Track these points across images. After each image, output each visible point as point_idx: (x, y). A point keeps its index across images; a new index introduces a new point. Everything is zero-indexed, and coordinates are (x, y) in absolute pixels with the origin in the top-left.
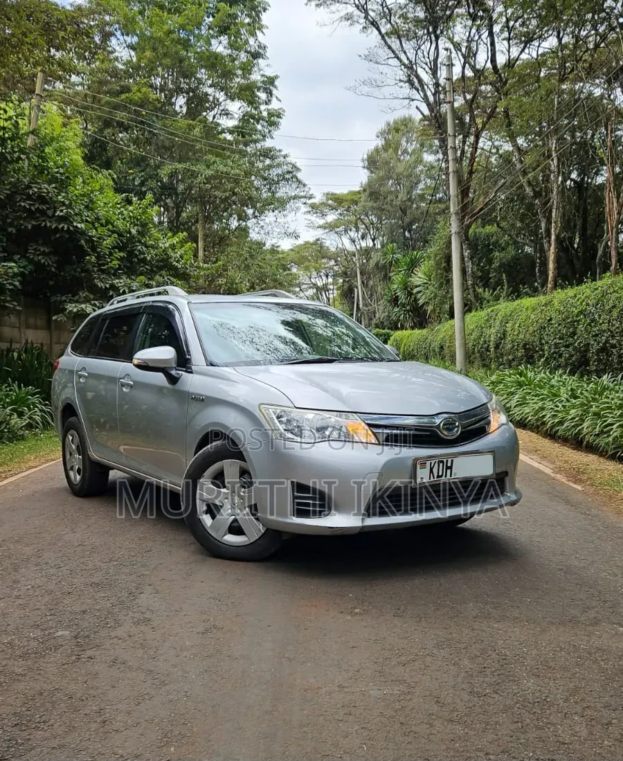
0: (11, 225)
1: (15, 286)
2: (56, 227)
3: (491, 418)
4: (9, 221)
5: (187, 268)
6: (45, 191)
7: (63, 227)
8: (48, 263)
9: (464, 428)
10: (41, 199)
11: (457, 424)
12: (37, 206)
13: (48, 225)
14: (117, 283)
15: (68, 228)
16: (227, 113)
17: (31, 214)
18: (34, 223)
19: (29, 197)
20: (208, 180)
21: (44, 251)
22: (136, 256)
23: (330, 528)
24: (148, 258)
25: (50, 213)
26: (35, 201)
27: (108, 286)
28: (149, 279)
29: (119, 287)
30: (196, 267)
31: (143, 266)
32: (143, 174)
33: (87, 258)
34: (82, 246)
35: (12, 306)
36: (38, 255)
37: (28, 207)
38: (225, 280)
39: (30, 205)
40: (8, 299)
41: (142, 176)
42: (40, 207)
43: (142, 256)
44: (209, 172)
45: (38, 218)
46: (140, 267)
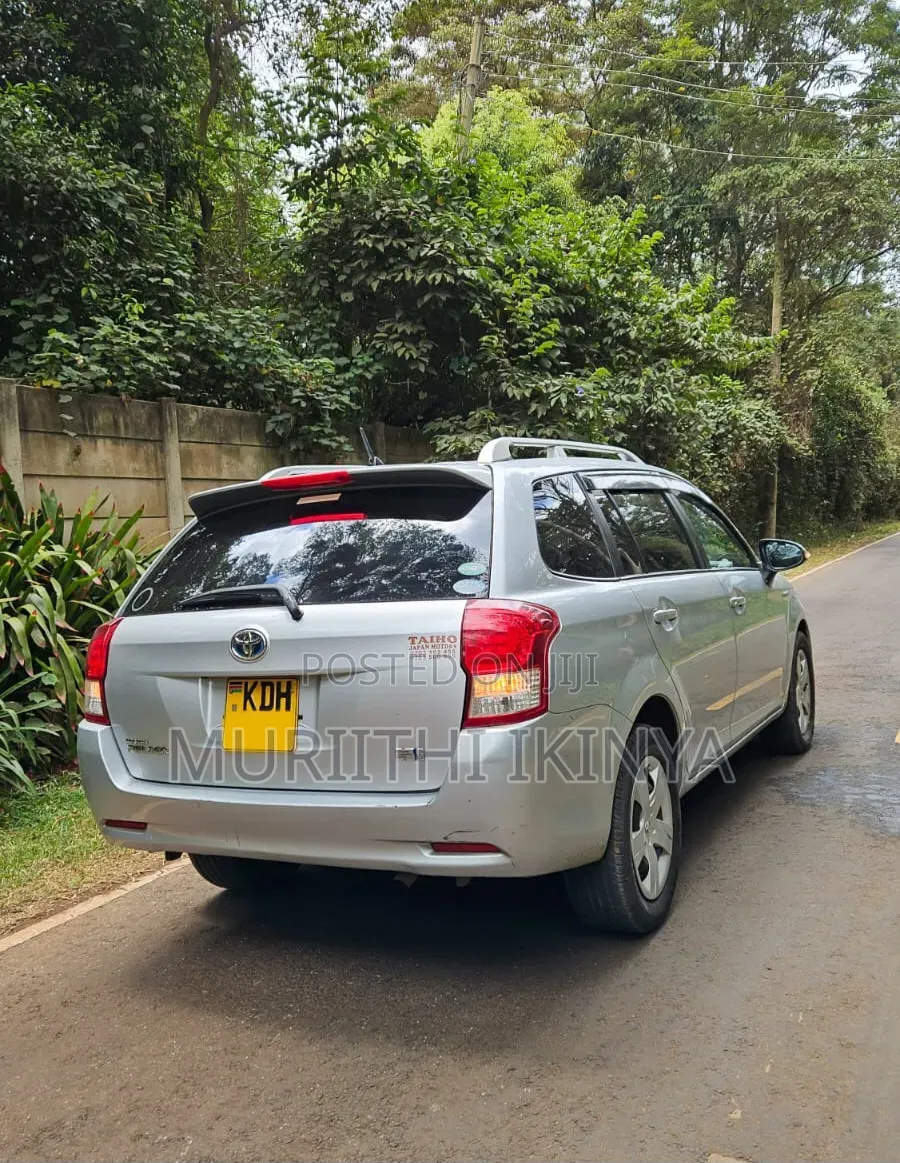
0: (346, 286)
1: (342, 403)
2: (424, 280)
4: (342, 278)
5: (713, 348)
6: (404, 209)
7: (434, 279)
8: (411, 355)
10: (399, 228)
12: (387, 243)
13: (408, 278)
14: (547, 386)
15: (443, 279)
16: (842, 74)
17: (379, 261)
18: (383, 277)
19: (375, 228)
20: (794, 191)
21: (404, 332)
22: (610, 332)
24: (633, 335)
25: (412, 254)
26: (386, 232)
27: (527, 394)
28: (634, 376)
29: (549, 394)
30: (735, 345)
31: (622, 351)
32: (677, 197)
33: (485, 338)
34: (476, 316)
35: (334, 445)
36: (395, 341)
37: (370, 245)
38: (819, 372)
39: (377, 241)
40: (327, 430)
41: (676, 201)
42: (395, 244)
43: (621, 332)
44: (796, 176)
45: (392, 266)
46: (618, 353)
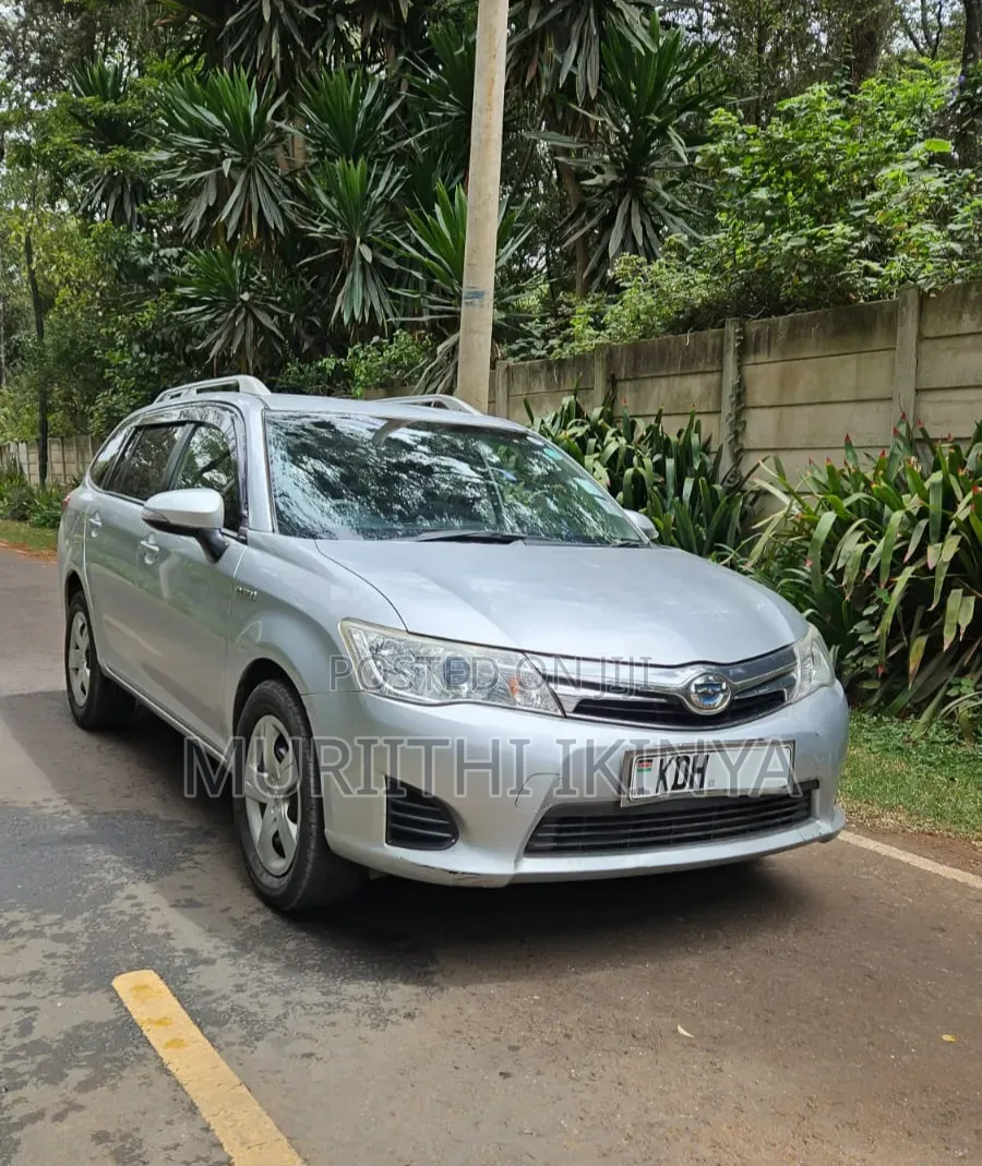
3: (797, 674)
9: (738, 694)
11: (724, 686)
23: (451, 872)
